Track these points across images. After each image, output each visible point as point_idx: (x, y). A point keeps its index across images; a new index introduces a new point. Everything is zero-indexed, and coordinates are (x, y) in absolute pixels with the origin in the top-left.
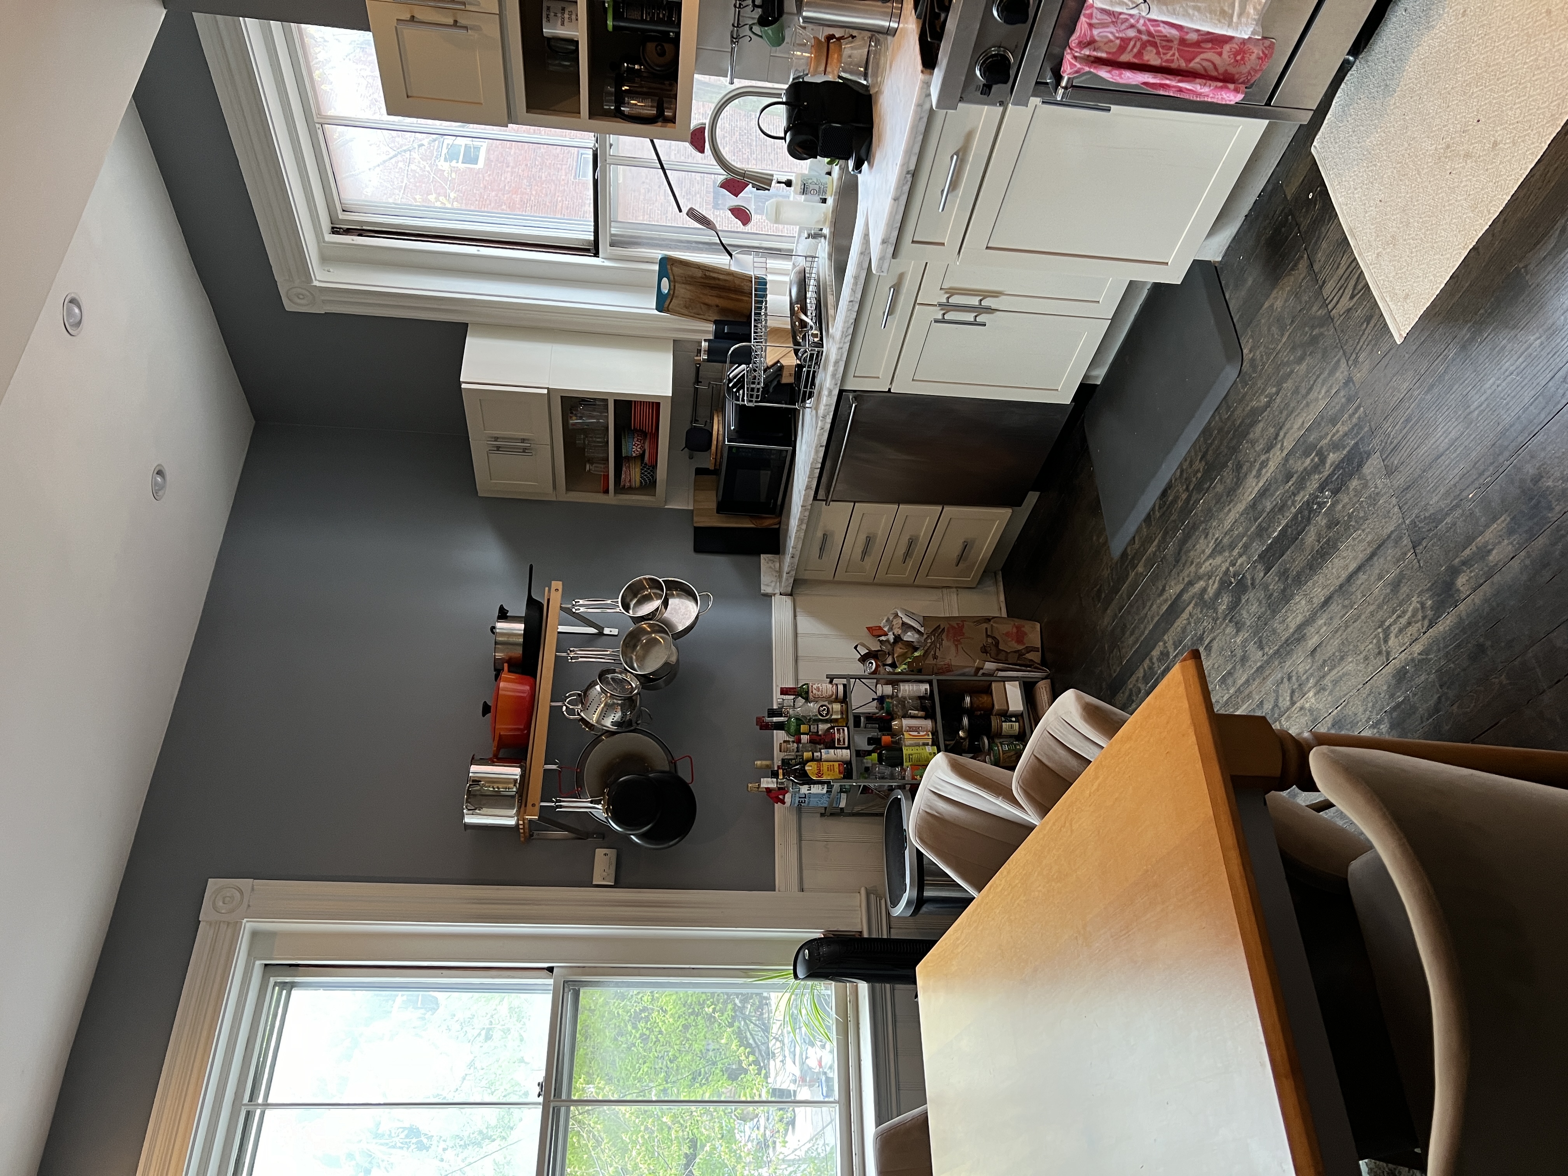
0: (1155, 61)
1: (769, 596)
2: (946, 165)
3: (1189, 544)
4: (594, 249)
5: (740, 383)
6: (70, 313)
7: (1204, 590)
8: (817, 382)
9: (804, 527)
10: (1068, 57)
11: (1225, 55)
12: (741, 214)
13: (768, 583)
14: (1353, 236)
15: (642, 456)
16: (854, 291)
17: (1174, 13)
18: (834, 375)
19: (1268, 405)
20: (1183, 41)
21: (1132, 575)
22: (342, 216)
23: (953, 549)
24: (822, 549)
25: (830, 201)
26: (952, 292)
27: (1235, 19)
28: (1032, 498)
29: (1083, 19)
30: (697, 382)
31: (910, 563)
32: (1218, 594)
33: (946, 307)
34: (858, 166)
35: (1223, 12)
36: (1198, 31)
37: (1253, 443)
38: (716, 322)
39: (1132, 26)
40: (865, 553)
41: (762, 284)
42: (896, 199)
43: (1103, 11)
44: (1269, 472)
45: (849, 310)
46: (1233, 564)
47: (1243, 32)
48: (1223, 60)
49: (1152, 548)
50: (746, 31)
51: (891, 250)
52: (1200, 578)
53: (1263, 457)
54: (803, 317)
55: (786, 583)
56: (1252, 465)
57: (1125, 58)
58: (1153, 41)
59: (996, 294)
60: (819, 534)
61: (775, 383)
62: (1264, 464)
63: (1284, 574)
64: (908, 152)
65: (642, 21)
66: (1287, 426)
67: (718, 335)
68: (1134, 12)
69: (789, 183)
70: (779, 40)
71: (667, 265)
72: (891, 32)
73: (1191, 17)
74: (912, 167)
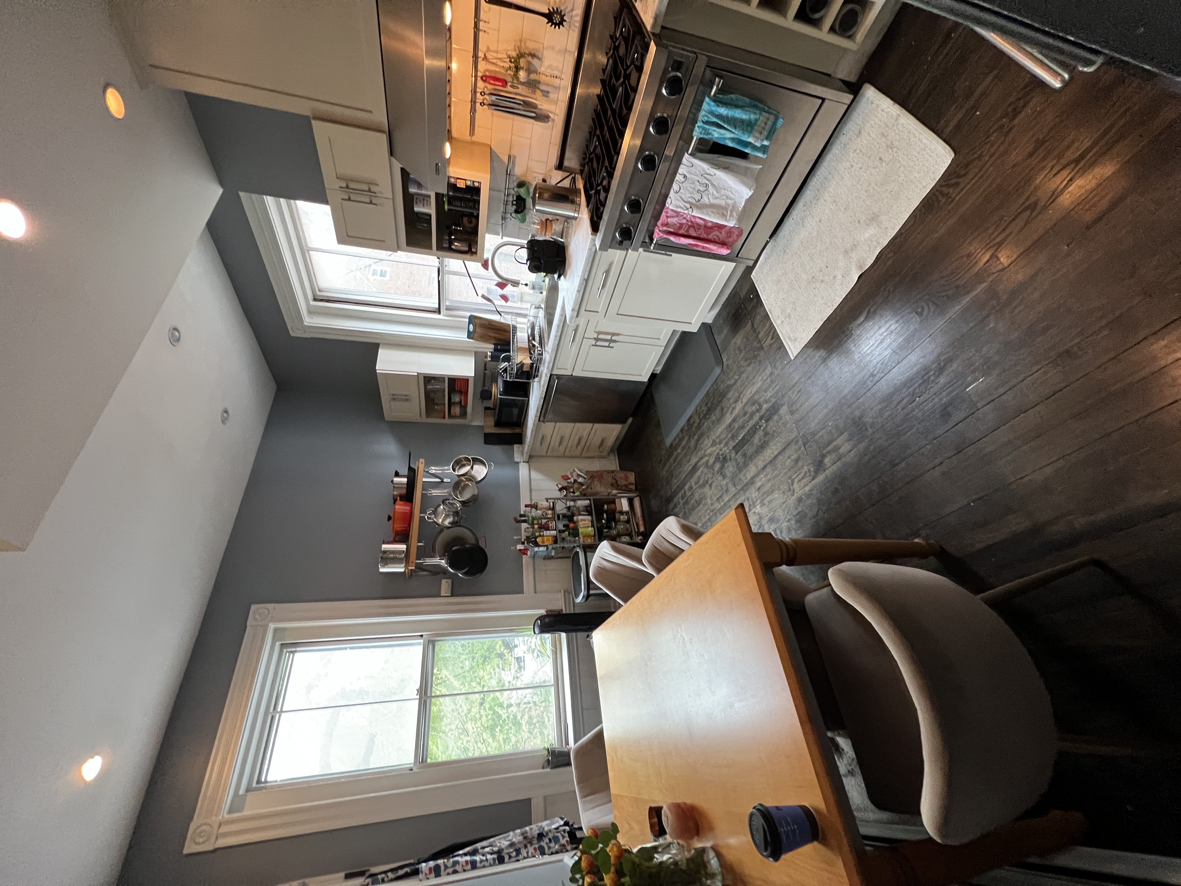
0: (694, 234)
1: (518, 463)
2: (599, 278)
3: (701, 441)
4: (438, 311)
5: (505, 370)
6: (173, 335)
7: (708, 461)
8: (540, 371)
9: (534, 433)
10: (656, 230)
11: (723, 233)
12: (505, 298)
13: (517, 458)
14: (771, 313)
15: (461, 402)
16: (557, 331)
17: (703, 213)
18: (548, 368)
19: (735, 383)
20: (705, 226)
21: (675, 453)
22: (318, 293)
23: (597, 441)
24: (541, 443)
25: (545, 293)
26: (599, 333)
27: (728, 218)
28: (630, 420)
29: (663, 214)
30: (485, 369)
31: (580, 448)
32: (714, 463)
33: (597, 339)
34: (559, 277)
35: (723, 214)
36: (712, 222)
37: (729, 399)
38: (494, 344)
39: (685, 218)
40: (560, 443)
41: (515, 328)
42: (578, 291)
43: (672, 210)
44: (736, 412)
45: (555, 340)
46: (721, 450)
47: (731, 224)
48: (722, 235)
49: (684, 443)
50: (508, 215)
51: (576, 313)
52: (706, 456)
53: (733, 406)
54: (534, 342)
55: (526, 457)
56: (728, 409)
57: (681, 232)
58: (693, 225)
59: (618, 335)
60: (540, 436)
61: (520, 371)
62: (734, 408)
63: (744, 455)
64: (584, 271)
65: (461, 207)
66: (744, 392)
67: (496, 350)
68: (686, 212)
69: (526, 285)
70: (523, 220)
71: (472, 319)
72: (575, 218)
73: (710, 216)
74: (586, 277)
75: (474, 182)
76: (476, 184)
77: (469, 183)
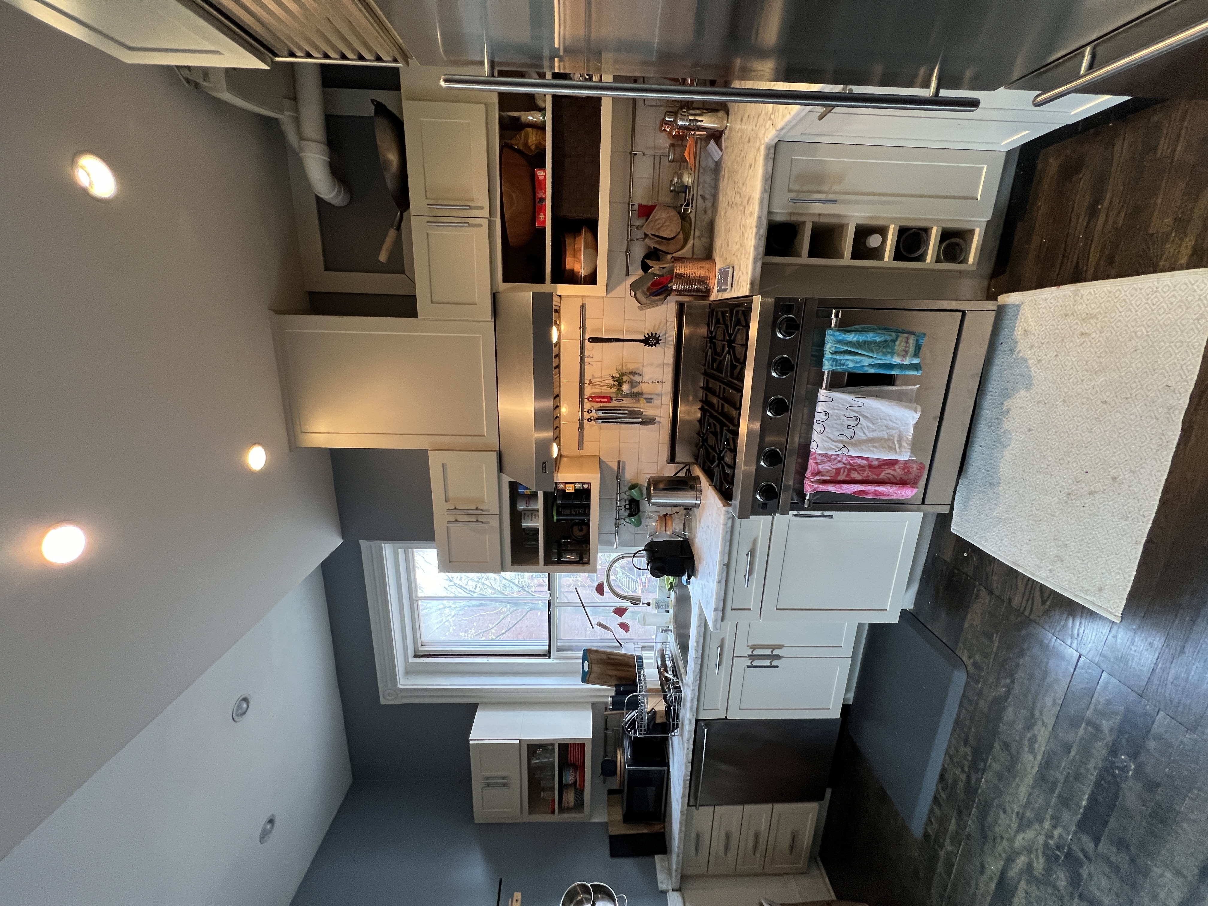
0: (859, 477)
1: (664, 893)
2: (742, 563)
3: (990, 819)
4: (548, 654)
5: (632, 724)
6: (239, 706)
7: (1029, 867)
8: (681, 718)
9: (683, 829)
10: (807, 482)
11: (898, 470)
12: (624, 627)
13: (664, 882)
15: (575, 782)
16: (697, 651)
17: (862, 450)
18: (691, 709)
19: (1008, 692)
20: (870, 467)
21: (942, 854)
22: (420, 648)
23: (785, 841)
24: (697, 848)
25: (672, 611)
26: (754, 647)
27: (898, 450)
28: (828, 792)
29: (811, 461)
30: (606, 729)
31: (758, 854)
32: (1048, 870)
33: (752, 657)
34: (689, 577)
35: (890, 447)
36: (877, 459)
37: (1011, 724)
38: (616, 685)
39: (840, 461)
40: (727, 848)
41: (640, 659)
42: (719, 582)
43: (821, 455)
44: (1041, 746)
45: (696, 664)
46: (1050, 836)
47: (905, 456)
48: (898, 471)
49: (952, 826)
50: (622, 521)
51: (720, 614)
52: (1018, 853)
53: (1029, 735)
54: (667, 675)
55: (675, 881)
56: (1020, 743)
57: (841, 478)
58: (853, 468)
59: (780, 647)
60: (694, 835)
61: (652, 723)
62: (1033, 741)
63: (1122, 844)
64: (723, 553)
65: (571, 515)
66: (1039, 705)
67: (618, 693)
68: (840, 453)
69: (649, 604)
70: (639, 524)
71: (588, 654)
72: (697, 506)
73: (872, 452)
74: (726, 561)
75: (583, 484)
76: (586, 486)
77: (578, 486)
